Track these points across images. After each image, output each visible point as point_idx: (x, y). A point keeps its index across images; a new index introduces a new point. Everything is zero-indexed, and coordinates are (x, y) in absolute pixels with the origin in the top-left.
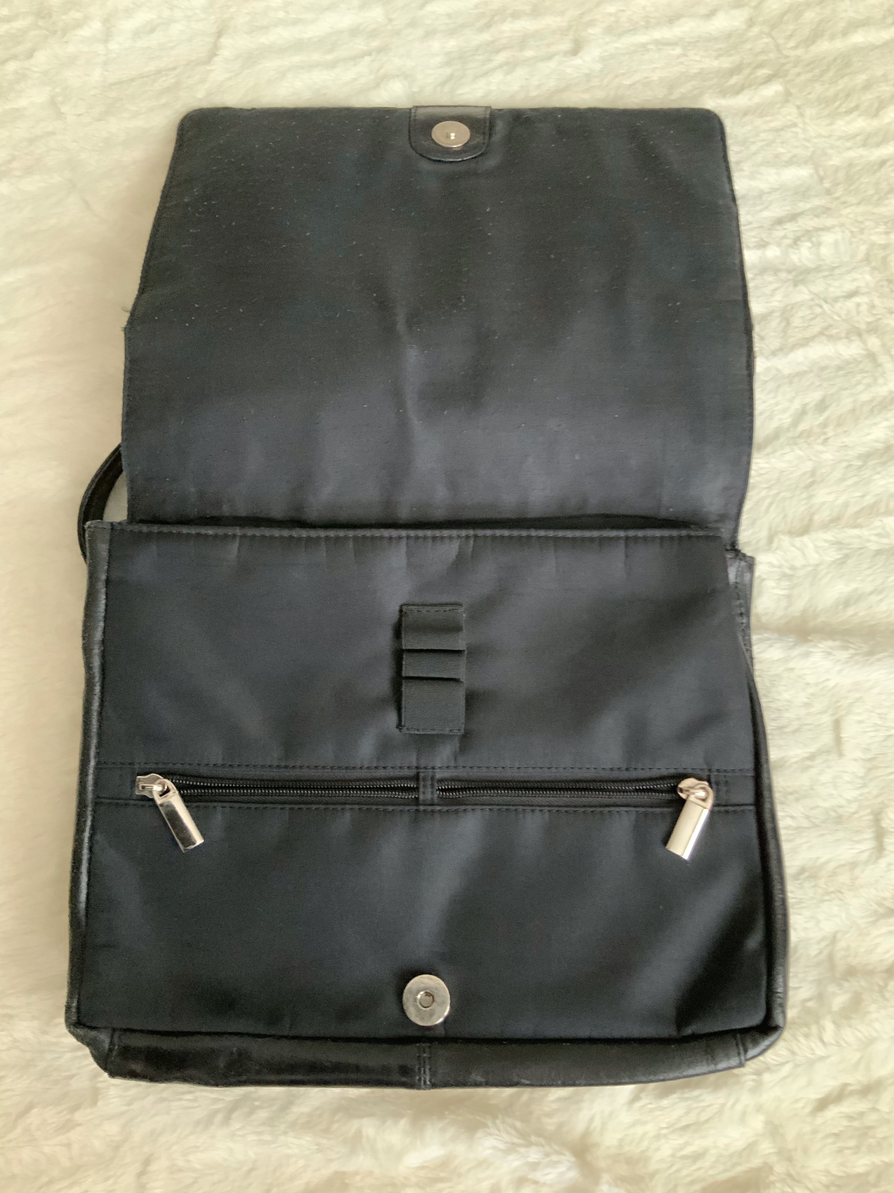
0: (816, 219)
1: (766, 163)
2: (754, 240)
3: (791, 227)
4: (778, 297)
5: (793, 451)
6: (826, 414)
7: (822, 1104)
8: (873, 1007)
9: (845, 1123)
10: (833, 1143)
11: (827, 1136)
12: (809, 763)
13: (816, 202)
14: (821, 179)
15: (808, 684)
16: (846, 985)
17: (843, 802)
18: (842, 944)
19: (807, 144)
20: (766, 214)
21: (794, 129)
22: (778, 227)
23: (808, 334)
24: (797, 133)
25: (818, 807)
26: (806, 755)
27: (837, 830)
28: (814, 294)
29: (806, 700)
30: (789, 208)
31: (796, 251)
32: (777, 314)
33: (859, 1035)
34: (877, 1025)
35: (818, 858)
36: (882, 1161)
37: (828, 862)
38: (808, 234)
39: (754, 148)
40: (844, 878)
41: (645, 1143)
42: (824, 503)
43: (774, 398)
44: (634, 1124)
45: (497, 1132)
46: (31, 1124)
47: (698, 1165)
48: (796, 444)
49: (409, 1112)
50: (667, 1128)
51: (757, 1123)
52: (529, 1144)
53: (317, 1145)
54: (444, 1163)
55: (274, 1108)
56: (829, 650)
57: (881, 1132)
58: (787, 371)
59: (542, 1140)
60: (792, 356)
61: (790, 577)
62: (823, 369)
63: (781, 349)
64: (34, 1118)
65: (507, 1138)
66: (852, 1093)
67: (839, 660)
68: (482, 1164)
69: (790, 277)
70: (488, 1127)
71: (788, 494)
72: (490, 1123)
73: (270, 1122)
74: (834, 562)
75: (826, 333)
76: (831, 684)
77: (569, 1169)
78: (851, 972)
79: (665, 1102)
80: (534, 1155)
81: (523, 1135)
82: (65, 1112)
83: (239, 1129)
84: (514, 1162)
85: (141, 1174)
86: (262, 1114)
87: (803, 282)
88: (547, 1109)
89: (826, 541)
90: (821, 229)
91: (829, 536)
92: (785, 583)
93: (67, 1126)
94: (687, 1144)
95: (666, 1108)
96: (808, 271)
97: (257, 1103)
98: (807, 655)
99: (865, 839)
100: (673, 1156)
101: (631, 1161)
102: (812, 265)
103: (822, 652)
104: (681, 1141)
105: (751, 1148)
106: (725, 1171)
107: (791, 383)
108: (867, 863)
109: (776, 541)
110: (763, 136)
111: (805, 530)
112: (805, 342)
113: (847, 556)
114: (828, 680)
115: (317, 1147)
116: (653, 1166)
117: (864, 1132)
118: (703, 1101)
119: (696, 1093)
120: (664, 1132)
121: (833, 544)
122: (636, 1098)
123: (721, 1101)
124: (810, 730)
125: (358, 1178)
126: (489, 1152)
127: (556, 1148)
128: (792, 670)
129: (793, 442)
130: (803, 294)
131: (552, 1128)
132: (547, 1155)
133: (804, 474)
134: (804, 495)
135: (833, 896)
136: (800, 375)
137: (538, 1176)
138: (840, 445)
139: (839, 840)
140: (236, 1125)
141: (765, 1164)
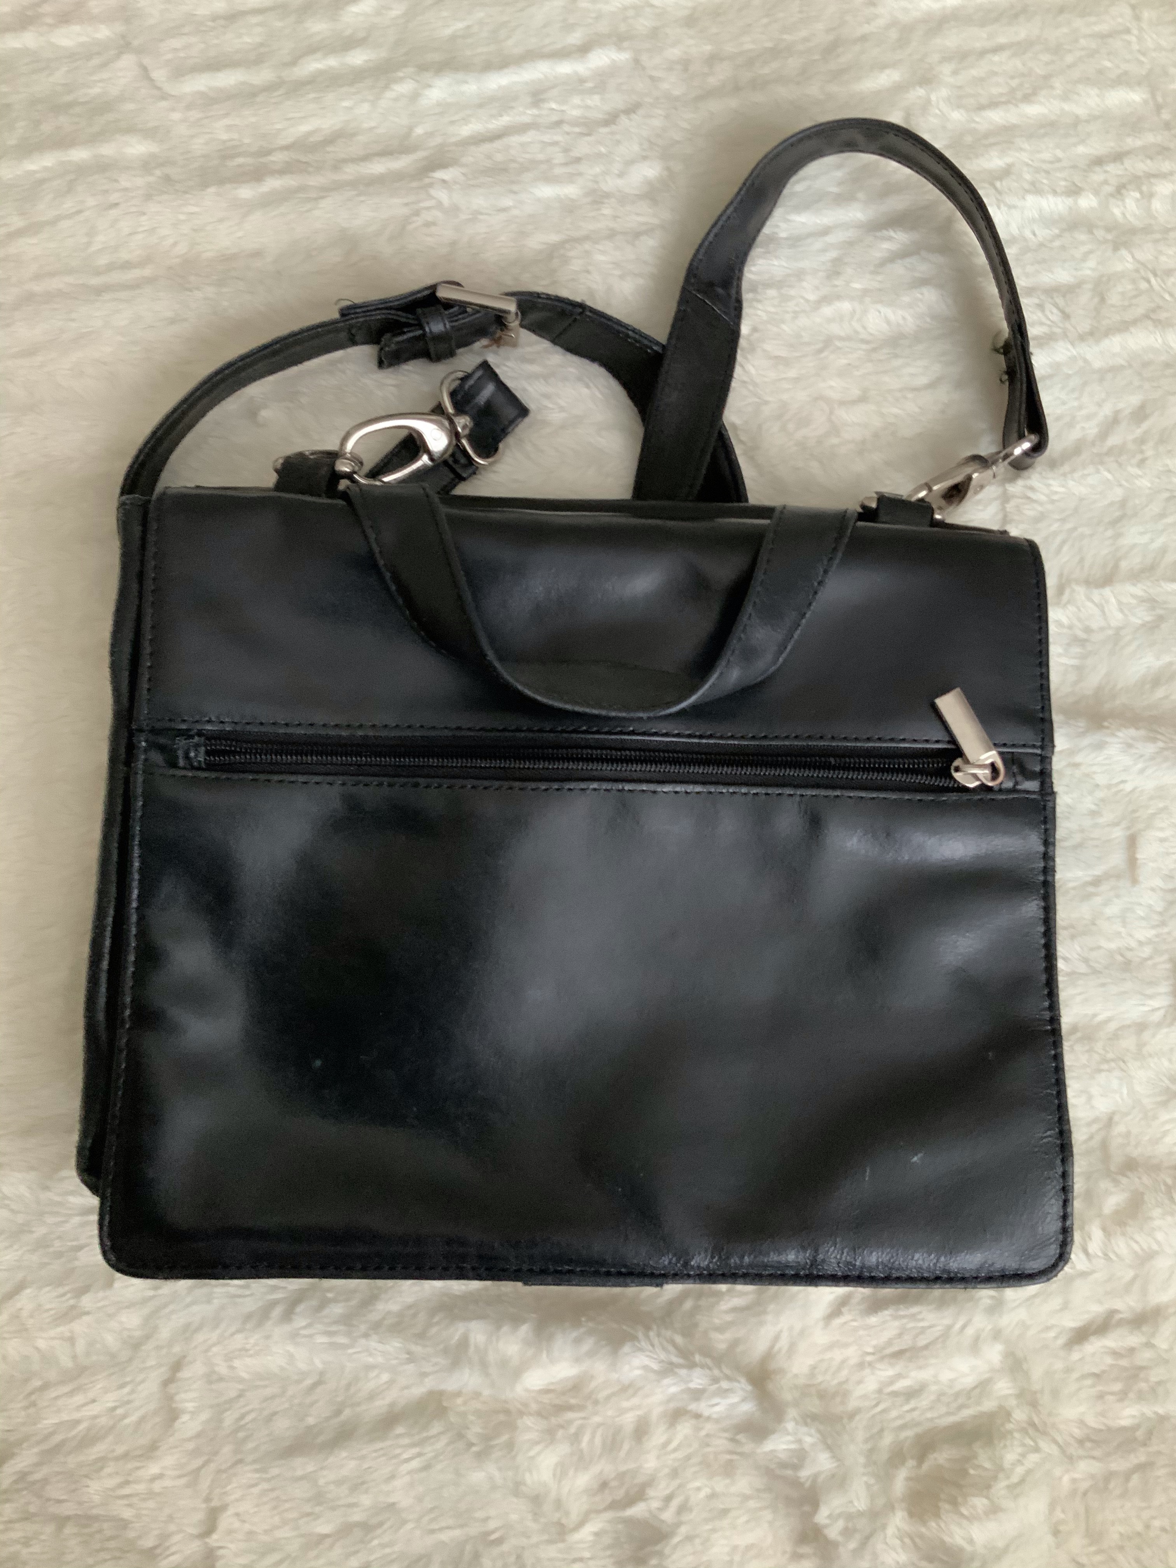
0: (1148, 162)
1: (1086, 80)
2: (1063, 183)
3: (1113, 169)
4: (1091, 263)
5: (1098, 471)
6: (1145, 426)
7: (1081, 1336)
8: (1157, 1212)
9: (1109, 1360)
10: (1093, 1386)
11: (1084, 1377)
12: (1091, 889)
13: (1150, 138)
14: (1159, 108)
15: (1097, 786)
16: (1124, 1180)
17: (1133, 944)
18: (1120, 1129)
19: (1142, 59)
20: (1081, 149)
21: (1127, 37)
22: (1097, 169)
23: (1128, 316)
24: (1129, 43)
25: (1099, 948)
26: (1089, 879)
27: (1125, 979)
28: (1139, 262)
29: (1093, 807)
30: (1112, 144)
31: (1120, 203)
32: (1089, 286)
33: (1136, 1247)
34: (1160, 1236)
35: (1095, 1015)
36: (1156, 1413)
37: (1109, 1020)
38: (1136, 181)
39: (1069, 59)
40: (1128, 1042)
41: (844, 1373)
42: (1134, 546)
43: (1076, 399)
44: (831, 1346)
45: (651, 1348)
46: (21, 1309)
47: (913, 1404)
48: (1102, 463)
49: (534, 1315)
50: (873, 1354)
51: (994, 1354)
52: (692, 1366)
53: (408, 1353)
54: (576, 1386)
55: (353, 1303)
56: (1130, 741)
57: (1155, 1375)
58: (1097, 364)
59: (709, 1361)
60: (1106, 343)
61: (1082, 642)
62: (1146, 364)
63: (1091, 333)
64: (25, 1301)
65: (663, 1356)
66: (1121, 1323)
67: (1141, 756)
68: (627, 1389)
69: (1109, 237)
70: (639, 1341)
71: (1087, 531)
72: (640, 1335)
73: (347, 1320)
74: (1143, 625)
75: (1153, 316)
76: (1128, 787)
77: (744, 1400)
78: (1130, 1166)
79: (873, 1320)
80: (698, 1379)
81: (684, 1353)
82: (69, 1295)
83: (304, 1328)
84: (671, 1387)
85: (167, 1382)
86: (337, 1310)
87: (1127, 245)
88: (717, 1321)
89: (1133, 596)
90: (1155, 176)
91: (1138, 590)
92: (1076, 650)
93: (69, 1315)
94: (899, 1376)
95: (874, 1327)
96: (1133, 231)
97: (330, 1295)
98: (1100, 746)
99: (1160, 994)
100: (880, 1391)
101: (823, 1395)
102: (1138, 224)
103: (1121, 743)
104: (891, 1372)
105: (983, 1386)
106: (948, 1414)
107: (1101, 380)
108: (1159, 1025)
109: (1067, 592)
110: (1083, 42)
111: (1107, 580)
112: (1124, 327)
113: (1161, 618)
114: (1123, 782)
115: (407, 1356)
116: (853, 1403)
117: (1135, 1374)
118: (923, 1320)
119: (914, 1310)
120: (869, 1358)
121: (1143, 601)
122: (836, 1311)
123: (947, 1321)
124: (1097, 846)
125: (459, 1401)
126: (638, 1372)
127: (727, 1371)
128: (1076, 765)
129: (1099, 460)
130: (1124, 262)
131: (722, 1346)
132: (715, 1380)
133: (1112, 504)
134: (1110, 533)
135: (1113, 1064)
136: (1114, 370)
137: (702, 1407)
138: (1161, 469)
139: (1125, 993)
140: (300, 1322)
141: (1001, 1407)
